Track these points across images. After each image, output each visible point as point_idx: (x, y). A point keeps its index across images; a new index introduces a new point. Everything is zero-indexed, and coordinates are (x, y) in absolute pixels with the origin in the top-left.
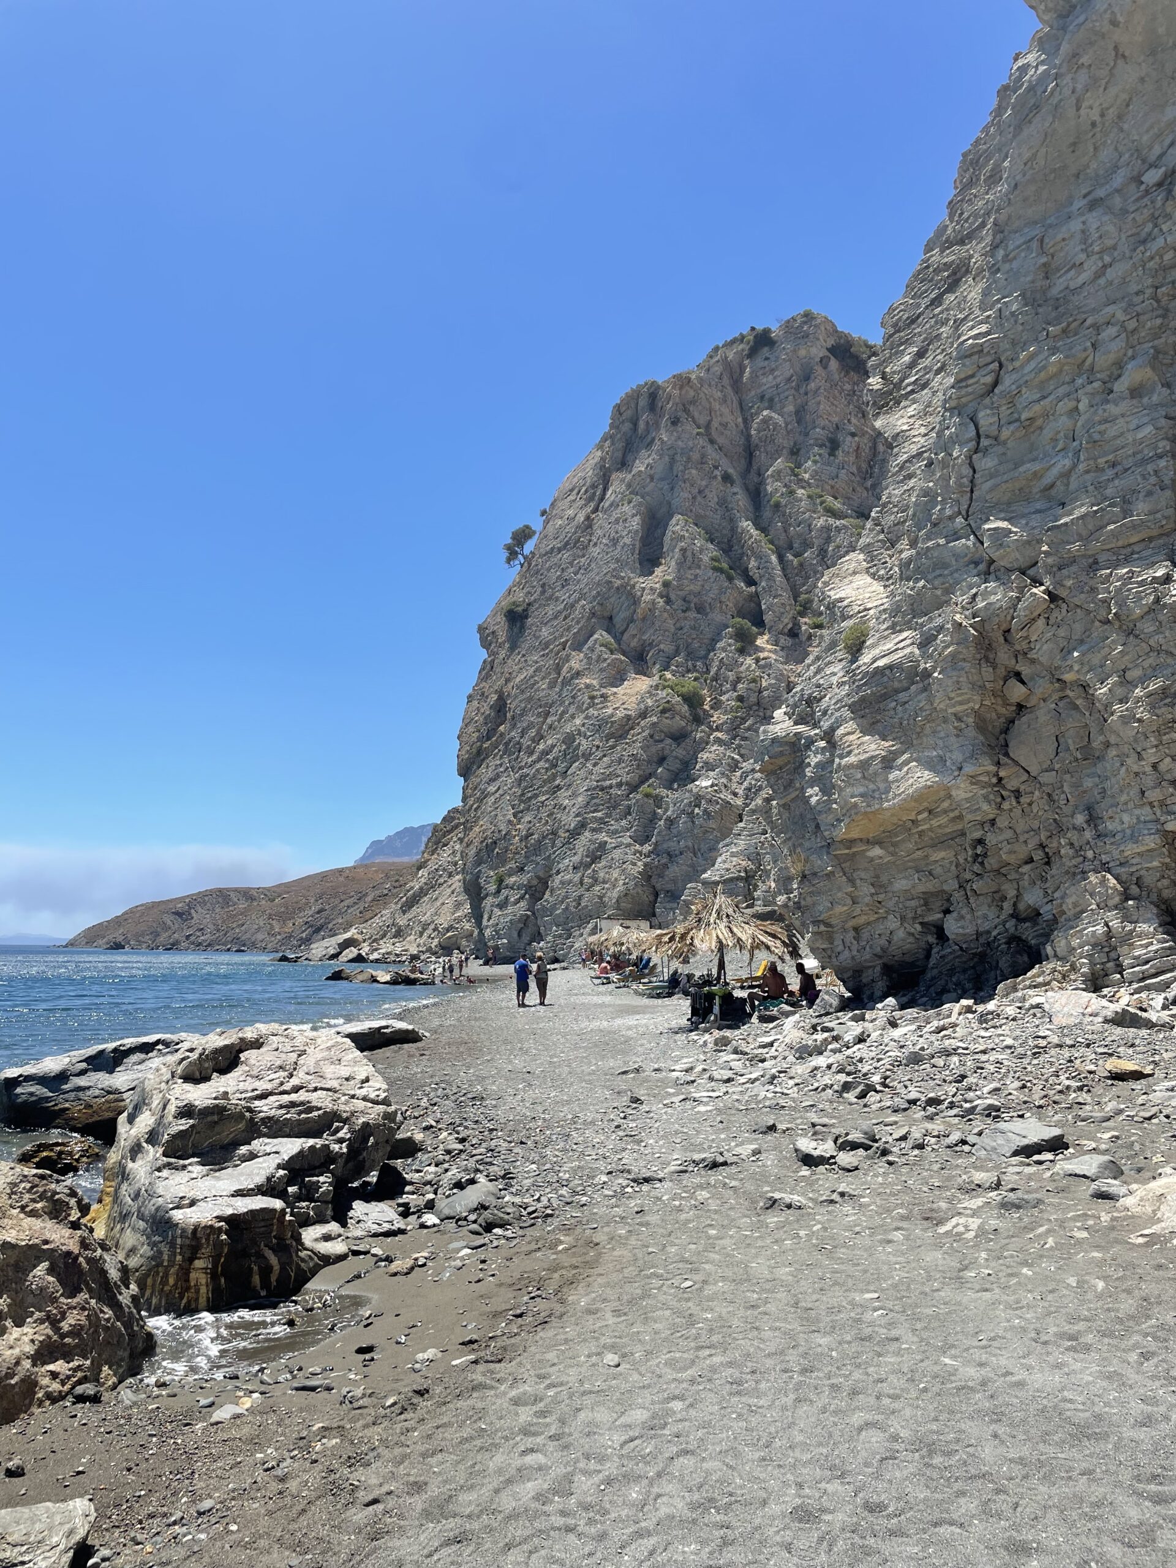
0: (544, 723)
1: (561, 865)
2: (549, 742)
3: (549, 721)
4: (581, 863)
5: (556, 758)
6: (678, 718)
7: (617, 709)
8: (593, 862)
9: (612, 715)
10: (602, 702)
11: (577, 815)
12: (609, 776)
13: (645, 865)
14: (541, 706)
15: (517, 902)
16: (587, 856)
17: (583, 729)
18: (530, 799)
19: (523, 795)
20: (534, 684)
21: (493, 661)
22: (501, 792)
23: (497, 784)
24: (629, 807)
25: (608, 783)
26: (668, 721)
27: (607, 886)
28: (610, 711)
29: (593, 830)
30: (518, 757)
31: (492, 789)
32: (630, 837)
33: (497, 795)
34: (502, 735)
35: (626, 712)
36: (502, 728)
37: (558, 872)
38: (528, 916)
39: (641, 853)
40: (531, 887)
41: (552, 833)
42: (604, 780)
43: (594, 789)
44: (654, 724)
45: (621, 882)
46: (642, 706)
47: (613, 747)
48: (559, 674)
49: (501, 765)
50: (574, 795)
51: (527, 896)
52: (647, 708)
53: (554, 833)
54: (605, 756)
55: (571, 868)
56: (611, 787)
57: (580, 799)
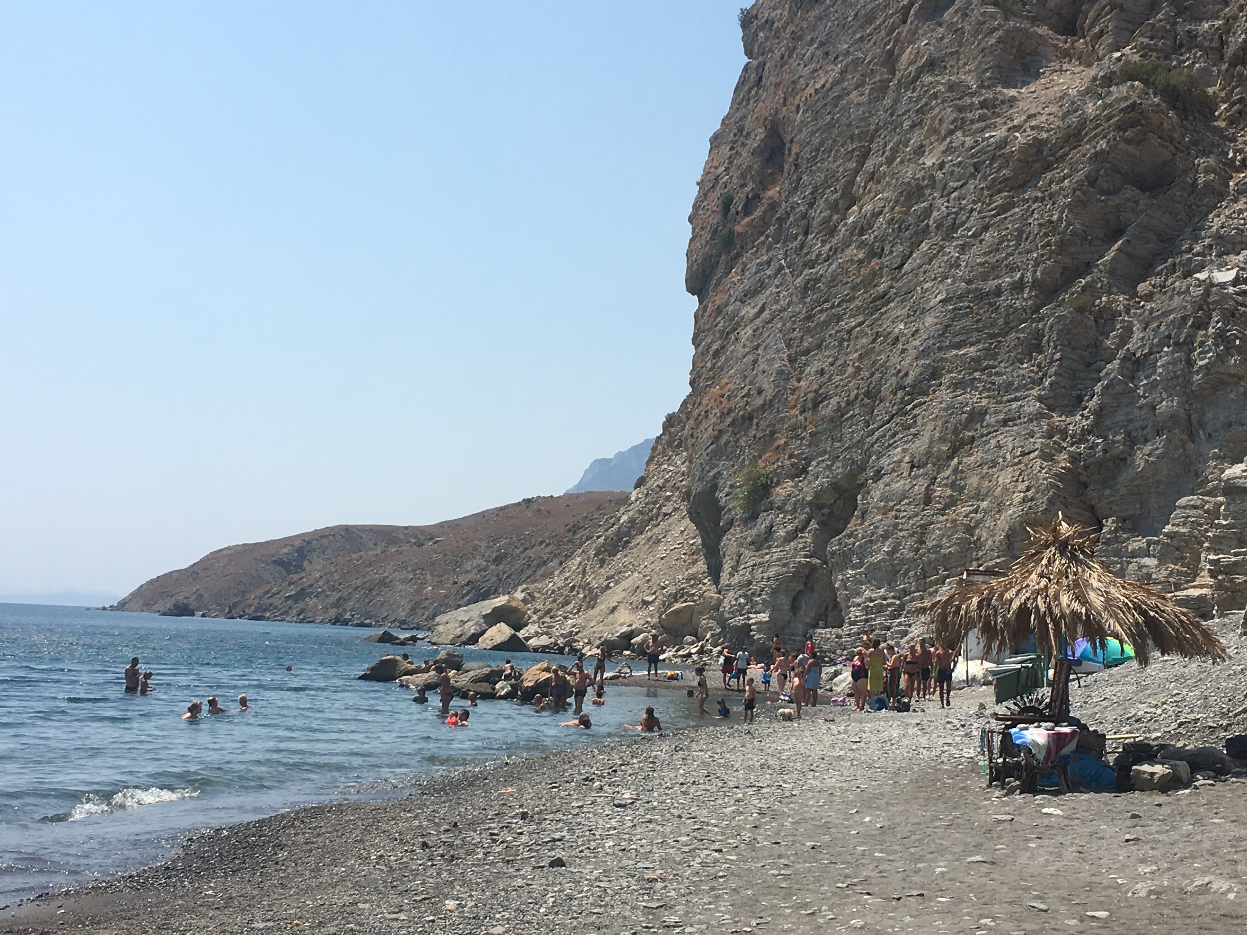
0: (857, 172)
1: (884, 462)
2: (868, 208)
3: (869, 165)
4: (928, 454)
5: (881, 239)
6: (1154, 140)
7: (1016, 128)
8: (954, 452)
9: (1004, 143)
10: (982, 118)
11: (923, 354)
12: (993, 270)
13: (1074, 459)
14: (852, 138)
15: (792, 536)
16: (942, 440)
17: (939, 175)
18: (826, 324)
19: (809, 318)
20: (839, 98)
21: (762, 65)
22: (766, 314)
23: (760, 300)
24: (1039, 335)
25: (992, 284)
26: (1131, 149)
27: (984, 504)
28: (1000, 133)
29: (956, 385)
30: (802, 246)
31: (749, 311)
32: (1040, 399)
33: (758, 322)
34: (773, 206)
35: (1034, 133)
36: (773, 192)
37: (878, 475)
38: (813, 568)
39: (1064, 433)
40: (820, 507)
41: (868, 394)
42: (984, 277)
43: (961, 298)
44: (1098, 156)
45: (1018, 497)
46: (1073, 119)
47: (1004, 209)
48: (893, 72)
49: (769, 263)
50: (918, 312)
51: (813, 525)
52: (1083, 122)
53: (873, 394)
54: (986, 228)
55: (905, 466)
56: (998, 292)
57: (929, 320)
